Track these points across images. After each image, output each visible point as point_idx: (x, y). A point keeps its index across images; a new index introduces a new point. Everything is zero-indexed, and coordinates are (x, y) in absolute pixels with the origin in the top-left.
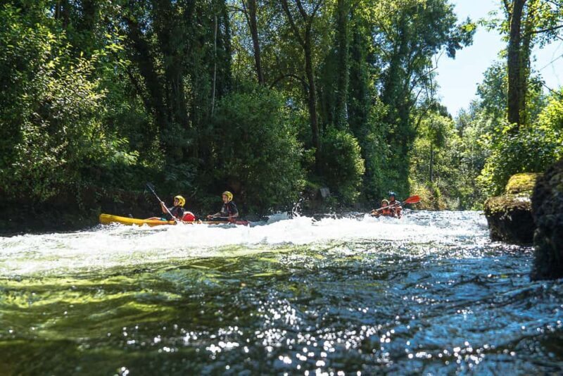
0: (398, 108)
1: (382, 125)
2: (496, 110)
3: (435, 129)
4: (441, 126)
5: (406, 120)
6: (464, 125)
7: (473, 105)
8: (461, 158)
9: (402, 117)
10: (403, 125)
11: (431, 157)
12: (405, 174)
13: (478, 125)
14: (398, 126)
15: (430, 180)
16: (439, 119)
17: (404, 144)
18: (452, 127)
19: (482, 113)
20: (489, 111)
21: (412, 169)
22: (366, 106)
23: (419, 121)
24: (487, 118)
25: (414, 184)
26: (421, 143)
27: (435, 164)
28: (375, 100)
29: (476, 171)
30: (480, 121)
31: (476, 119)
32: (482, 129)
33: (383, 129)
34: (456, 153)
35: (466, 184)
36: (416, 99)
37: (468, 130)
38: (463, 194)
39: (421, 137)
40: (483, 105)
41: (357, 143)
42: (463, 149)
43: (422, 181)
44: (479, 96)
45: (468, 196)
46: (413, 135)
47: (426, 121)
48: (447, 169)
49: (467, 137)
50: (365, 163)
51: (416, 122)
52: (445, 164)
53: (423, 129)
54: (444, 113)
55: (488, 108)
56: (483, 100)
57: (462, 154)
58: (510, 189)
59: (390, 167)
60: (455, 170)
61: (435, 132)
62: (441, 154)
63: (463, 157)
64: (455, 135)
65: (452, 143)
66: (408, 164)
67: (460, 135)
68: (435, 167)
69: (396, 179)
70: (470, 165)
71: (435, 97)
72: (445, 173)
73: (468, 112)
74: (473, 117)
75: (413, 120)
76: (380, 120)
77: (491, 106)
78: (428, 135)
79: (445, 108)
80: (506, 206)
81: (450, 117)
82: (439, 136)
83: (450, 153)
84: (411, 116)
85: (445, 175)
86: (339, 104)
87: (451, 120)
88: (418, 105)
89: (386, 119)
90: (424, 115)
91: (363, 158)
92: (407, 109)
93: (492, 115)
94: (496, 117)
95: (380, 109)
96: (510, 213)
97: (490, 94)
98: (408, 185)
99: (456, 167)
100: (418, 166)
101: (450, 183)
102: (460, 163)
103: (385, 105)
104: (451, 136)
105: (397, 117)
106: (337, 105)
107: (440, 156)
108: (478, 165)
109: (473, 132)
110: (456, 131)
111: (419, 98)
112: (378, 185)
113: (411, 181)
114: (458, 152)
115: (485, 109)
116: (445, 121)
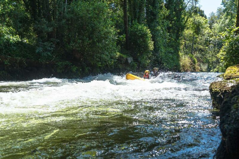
0: (175, 11)
1: (165, 22)
2: (232, 14)
3: (196, 24)
4: (200, 23)
5: (179, 19)
6: (213, 22)
7: (219, 10)
8: (210, 41)
9: (177, 17)
10: (178, 21)
11: (193, 40)
12: (177, 50)
13: (221, 22)
14: (175, 22)
15: (192, 53)
16: (198, 18)
17: (177, 33)
18: (206, 23)
19: (224, 16)
20: (228, 15)
21: (182, 47)
22: (157, 10)
23: (187, 19)
24: (227, 19)
25: (182, 56)
26: (188, 32)
27: (195, 44)
28: (162, 7)
29: (218, 49)
30: (222, 20)
31: (220, 19)
32: (223, 25)
33: (166, 24)
34: (207, 38)
35: (212, 56)
36: (186, 6)
37: (215, 25)
38: (210, 61)
39: (188, 28)
40: (224, 11)
41: (150, 32)
42: (212, 36)
43: (186, 53)
44: (223, 6)
45: (213, 62)
46: (183, 28)
47: (191, 19)
48: (202, 47)
49: (214, 29)
50: (154, 43)
51: (186, 20)
52: (201, 44)
53: (190, 23)
54: (202, 14)
55: (227, 13)
56: (225, 8)
57: (211, 39)
58: (226, 76)
59: (168, 46)
60: (207, 47)
61: (195, 26)
62: (199, 38)
63: (211, 41)
64: (207, 27)
65: (206, 32)
66: (179, 44)
67: (211, 27)
68: (195, 46)
69: (172, 53)
70: (215, 45)
71: (197, 5)
72: (200, 49)
73: (216, 15)
74: (219, 17)
75: (184, 18)
76: (164, 19)
77: (229, 12)
78: (192, 28)
79: (203, 12)
80: (221, 89)
81: (206, 17)
82: (198, 28)
83: (204, 38)
84: (183, 16)
85: (201, 50)
86: (141, 8)
87: (206, 18)
88: (187, 10)
89: (168, 18)
90: (190, 16)
91: (153, 40)
92: (180, 12)
93: (230, 17)
94: (232, 18)
95: (165, 12)
96: (222, 94)
97: (229, 5)
98: (178, 56)
99: (207, 46)
100: (185, 45)
101: (203, 55)
102: (210, 44)
103: (168, 10)
104: (205, 28)
105: (174, 17)
106: (140, 9)
107: (198, 39)
108: (219, 45)
109: (218, 26)
110: (208, 25)
111: (188, 5)
112: (161, 56)
113: (180, 54)
114: (208, 38)
115: (226, 13)
116: (202, 20)
